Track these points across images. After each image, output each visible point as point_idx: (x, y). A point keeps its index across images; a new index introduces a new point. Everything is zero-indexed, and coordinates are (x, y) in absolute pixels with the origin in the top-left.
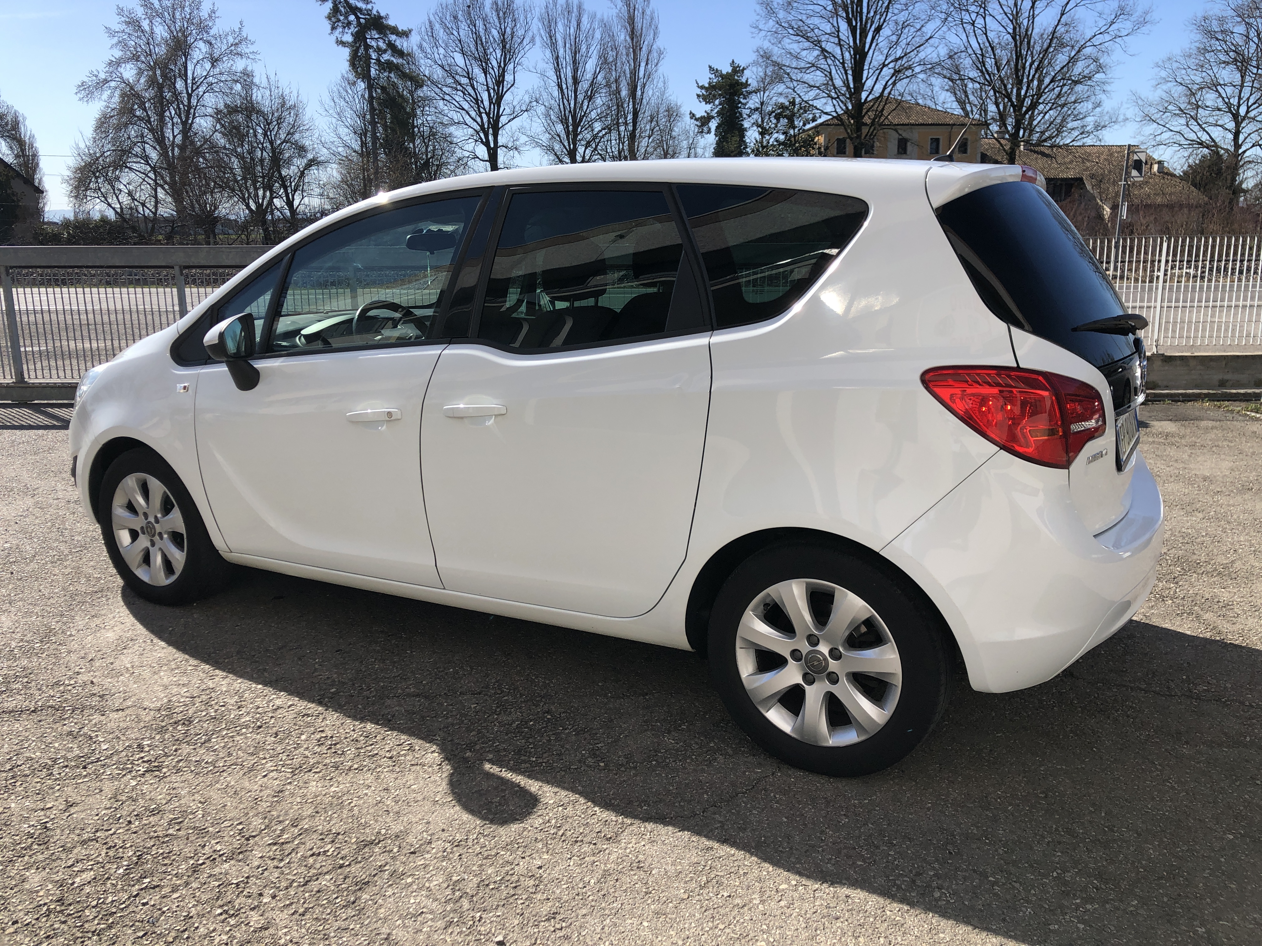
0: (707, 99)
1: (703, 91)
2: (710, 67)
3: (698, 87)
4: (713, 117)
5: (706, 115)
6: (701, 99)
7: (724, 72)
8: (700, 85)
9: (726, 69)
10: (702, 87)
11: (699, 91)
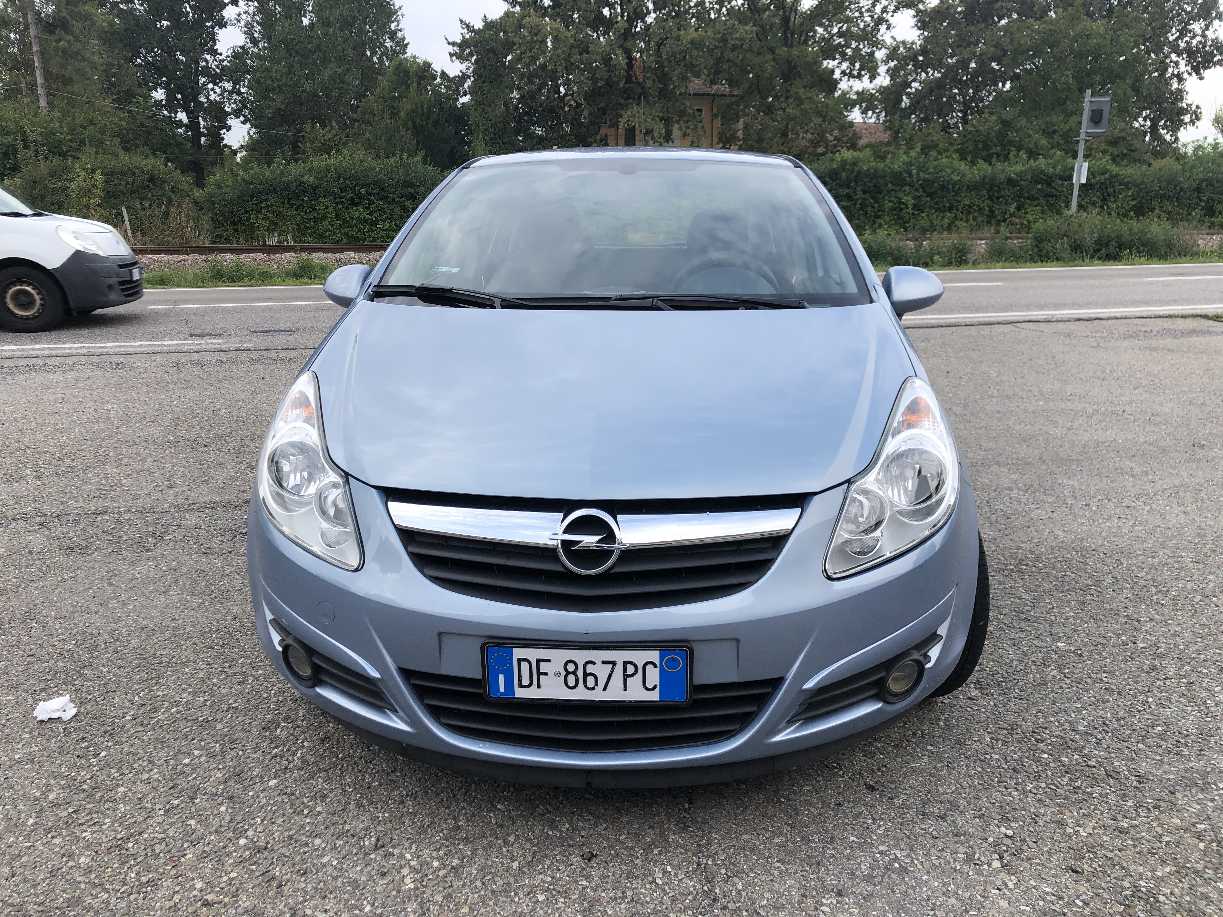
0: (460, 56)
1: (455, 48)
2: (461, 21)
3: (449, 43)
4: (469, 77)
5: (460, 74)
6: (454, 58)
7: (476, 28)
8: (450, 41)
9: (479, 25)
10: (454, 44)
11: (451, 49)
